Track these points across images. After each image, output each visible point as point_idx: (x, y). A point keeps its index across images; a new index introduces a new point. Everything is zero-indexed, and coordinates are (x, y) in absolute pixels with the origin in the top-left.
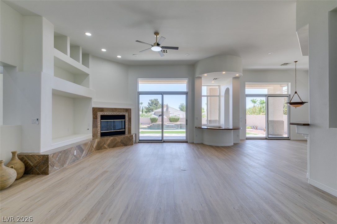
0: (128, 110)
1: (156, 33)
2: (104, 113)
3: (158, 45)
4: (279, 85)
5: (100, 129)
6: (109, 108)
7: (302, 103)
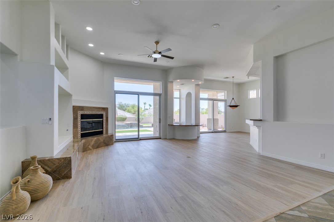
0: (106, 109)
1: (157, 43)
2: (84, 112)
3: (160, 53)
4: (215, 92)
5: (80, 129)
6: (87, 107)
7: (236, 106)
